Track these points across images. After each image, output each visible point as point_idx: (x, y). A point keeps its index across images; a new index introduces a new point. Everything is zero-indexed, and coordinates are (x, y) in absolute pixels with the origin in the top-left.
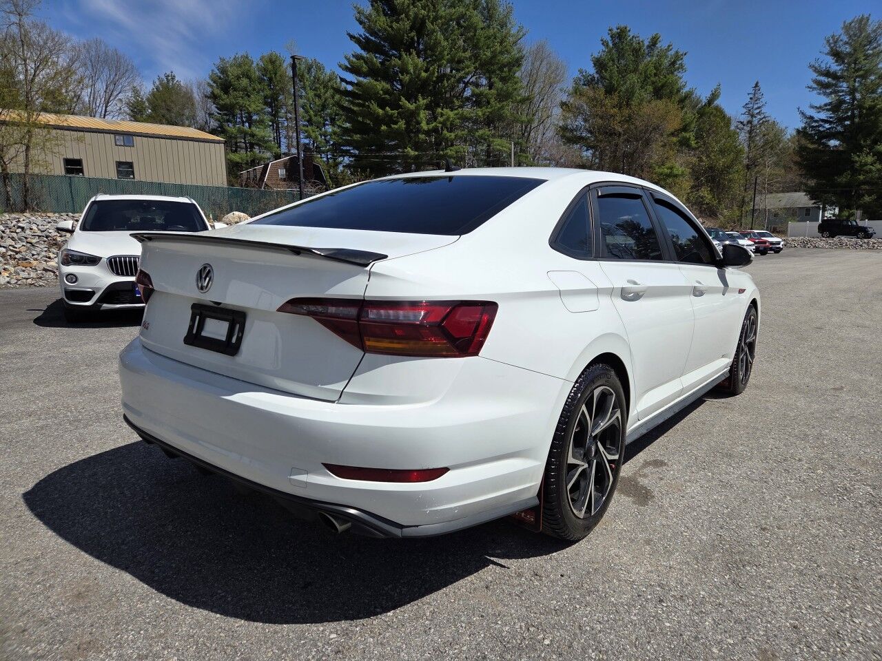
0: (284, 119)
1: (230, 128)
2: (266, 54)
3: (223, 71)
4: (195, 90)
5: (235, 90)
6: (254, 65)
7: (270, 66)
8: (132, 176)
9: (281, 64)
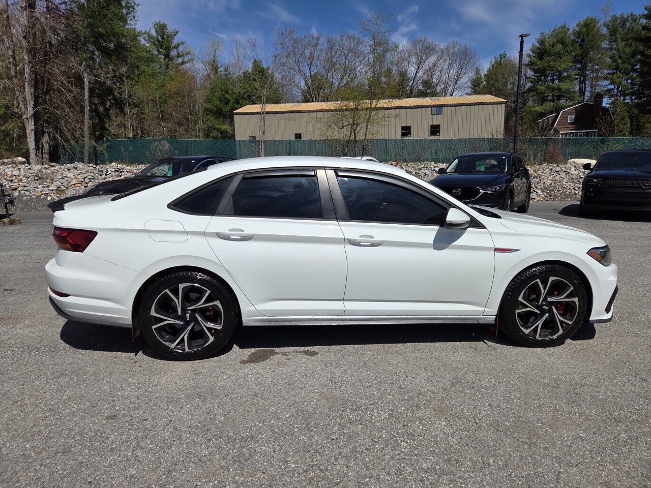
0: (590, 71)
1: (541, 87)
2: (582, 19)
3: (542, 42)
5: (549, 55)
6: (571, 31)
7: (584, 30)
8: (438, 134)
9: (594, 26)
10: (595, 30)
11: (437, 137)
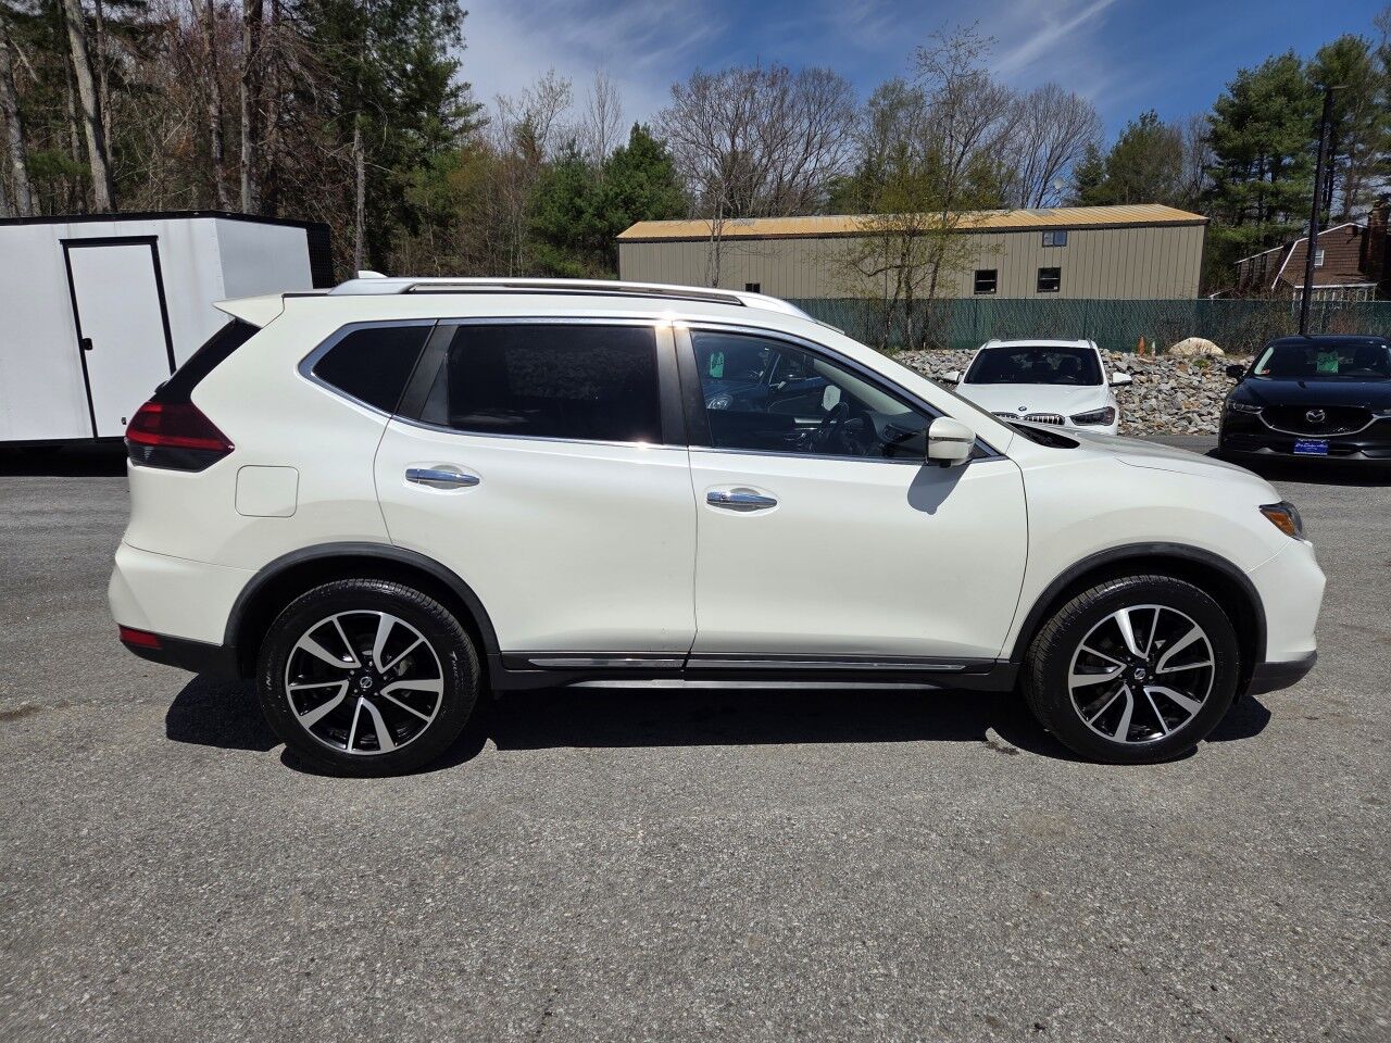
0: (1346, 156)
1: (1238, 187)
2: (1331, 41)
3: (1241, 90)
4: (1185, 132)
5: (1257, 120)
6: (1304, 67)
7: (1336, 64)
8: (1056, 288)
9: (1360, 55)
10: (1362, 64)
11: (1053, 295)
